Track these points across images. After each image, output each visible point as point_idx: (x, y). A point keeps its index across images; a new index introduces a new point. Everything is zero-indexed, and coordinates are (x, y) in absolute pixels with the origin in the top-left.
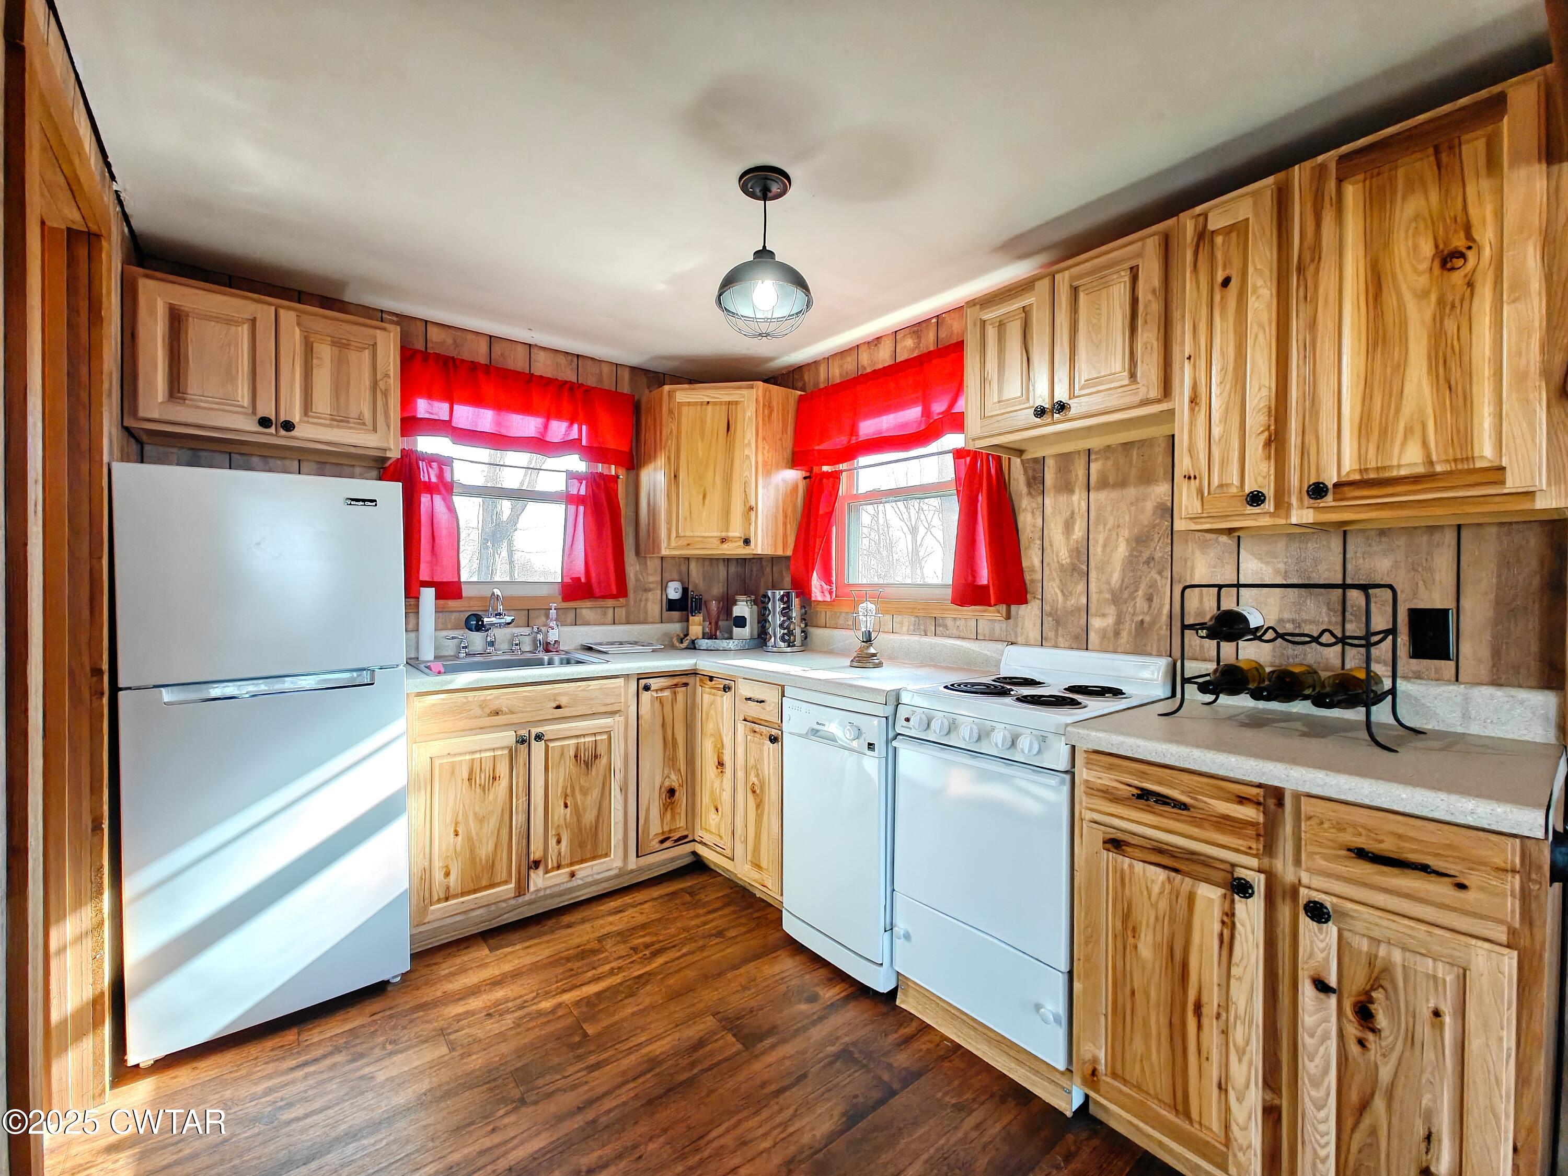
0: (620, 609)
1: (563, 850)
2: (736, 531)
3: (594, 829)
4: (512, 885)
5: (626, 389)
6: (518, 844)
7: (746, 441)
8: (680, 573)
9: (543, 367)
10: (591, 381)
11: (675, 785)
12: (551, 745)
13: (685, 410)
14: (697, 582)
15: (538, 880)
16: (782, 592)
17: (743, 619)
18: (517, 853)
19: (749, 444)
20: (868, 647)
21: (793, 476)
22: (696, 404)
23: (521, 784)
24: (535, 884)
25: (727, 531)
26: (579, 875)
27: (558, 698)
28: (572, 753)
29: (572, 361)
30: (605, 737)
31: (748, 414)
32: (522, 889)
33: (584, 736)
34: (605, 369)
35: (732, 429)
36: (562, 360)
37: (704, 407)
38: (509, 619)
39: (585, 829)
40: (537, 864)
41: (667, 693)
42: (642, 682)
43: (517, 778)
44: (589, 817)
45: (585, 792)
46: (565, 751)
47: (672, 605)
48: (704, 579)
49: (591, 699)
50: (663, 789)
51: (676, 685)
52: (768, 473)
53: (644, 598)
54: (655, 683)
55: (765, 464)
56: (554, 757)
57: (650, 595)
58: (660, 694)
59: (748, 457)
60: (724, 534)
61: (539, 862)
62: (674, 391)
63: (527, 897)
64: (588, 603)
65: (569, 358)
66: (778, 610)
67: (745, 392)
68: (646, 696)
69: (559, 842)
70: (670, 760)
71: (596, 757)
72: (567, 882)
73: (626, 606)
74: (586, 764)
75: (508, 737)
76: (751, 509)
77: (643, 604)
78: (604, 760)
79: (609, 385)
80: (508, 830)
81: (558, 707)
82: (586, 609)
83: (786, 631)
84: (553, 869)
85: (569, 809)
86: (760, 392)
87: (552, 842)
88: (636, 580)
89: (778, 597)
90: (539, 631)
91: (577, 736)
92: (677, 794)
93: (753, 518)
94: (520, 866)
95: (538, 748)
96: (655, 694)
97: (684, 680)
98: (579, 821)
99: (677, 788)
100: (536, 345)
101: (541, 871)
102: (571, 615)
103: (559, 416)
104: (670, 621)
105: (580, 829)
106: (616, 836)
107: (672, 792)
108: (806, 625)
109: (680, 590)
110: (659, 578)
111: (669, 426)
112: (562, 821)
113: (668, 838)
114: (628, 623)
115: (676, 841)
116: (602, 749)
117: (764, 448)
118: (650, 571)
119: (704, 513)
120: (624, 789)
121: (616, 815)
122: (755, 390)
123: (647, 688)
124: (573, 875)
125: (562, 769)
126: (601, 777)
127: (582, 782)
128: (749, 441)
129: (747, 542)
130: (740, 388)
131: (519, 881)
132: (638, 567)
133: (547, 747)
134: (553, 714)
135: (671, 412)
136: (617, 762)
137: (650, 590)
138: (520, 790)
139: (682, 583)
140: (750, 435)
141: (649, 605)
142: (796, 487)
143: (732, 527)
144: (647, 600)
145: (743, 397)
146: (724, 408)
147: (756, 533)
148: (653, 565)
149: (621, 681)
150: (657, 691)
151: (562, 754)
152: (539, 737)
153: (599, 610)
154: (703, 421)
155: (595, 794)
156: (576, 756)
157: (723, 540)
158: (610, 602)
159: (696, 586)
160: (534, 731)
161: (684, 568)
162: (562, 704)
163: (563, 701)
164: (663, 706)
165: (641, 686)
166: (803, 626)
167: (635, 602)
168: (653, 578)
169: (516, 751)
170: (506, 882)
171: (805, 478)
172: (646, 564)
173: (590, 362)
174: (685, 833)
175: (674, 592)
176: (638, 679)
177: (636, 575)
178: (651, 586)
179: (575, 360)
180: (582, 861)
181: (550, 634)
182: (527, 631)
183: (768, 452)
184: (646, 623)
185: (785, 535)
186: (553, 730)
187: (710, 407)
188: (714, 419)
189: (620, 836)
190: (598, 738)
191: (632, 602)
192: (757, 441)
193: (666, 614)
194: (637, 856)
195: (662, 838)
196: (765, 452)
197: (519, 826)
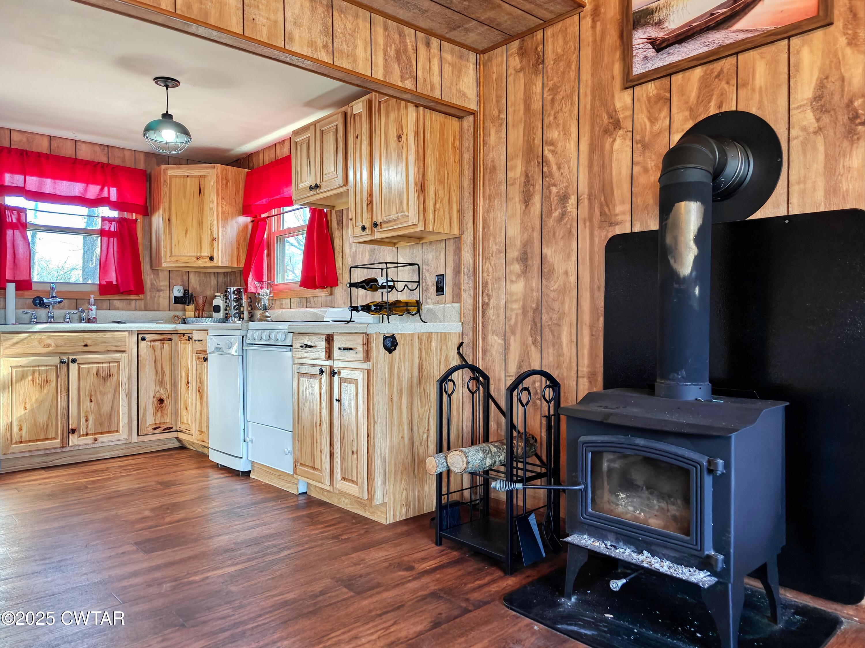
0: (140, 301)
1: (90, 425)
2: (206, 253)
3: (109, 416)
4: (59, 440)
5: (141, 166)
6: (62, 419)
7: (211, 200)
8: (183, 281)
9: (84, 154)
10: (116, 162)
11: (164, 397)
12: (82, 366)
13: (174, 180)
14: (195, 286)
15: (74, 440)
16: (235, 289)
17: (219, 307)
18: (61, 424)
19: (212, 202)
20: (265, 313)
21: (245, 220)
22: (181, 177)
23: (63, 386)
24: (72, 441)
25: (200, 252)
26: (100, 440)
27: (85, 341)
28: (95, 372)
29: (104, 149)
30: (116, 364)
31: (212, 183)
32: (64, 443)
33: (102, 363)
34: (127, 154)
35: (202, 192)
36: (97, 148)
37: (185, 179)
38: (59, 300)
39: (103, 415)
40: (73, 431)
41: (157, 344)
42: (140, 336)
43: (61, 382)
44: (106, 409)
45: (103, 394)
46: (91, 370)
47: (178, 300)
48: (200, 285)
49: (107, 343)
50: (155, 399)
51: (164, 339)
52: (226, 220)
53: (157, 295)
54: (148, 337)
55: (223, 213)
56: (83, 373)
57: (161, 293)
58: (153, 344)
59: (212, 209)
60: (198, 255)
61: (75, 430)
62: (167, 169)
63: (68, 449)
64: (117, 297)
65: (102, 147)
66: (233, 299)
67: (209, 170)
68: (143, 344)
69: (87, 420)
70: (161, 383)
71: (110, 375)
72: (93, 443)
73: (145, 299)
74: (104, 379)
75: (56, 360)
76: (215, 239)
77: (156, 299)
78: (115, 378)
79: (129, 164)
80: (55, 410)
81: (86, 345)
82: (116, 300)
83: (237, 311)
84: (83, 435)
85: (93, 403)
86: (219, 171)
87: (83, 420)
88: (151, 284)
89: (232, 291)
90: (83, 311)
91: (98, 363)
92: (165, 402)
93: (216, 245)
94: (63, 431)
95: (73, 367)
96: (149, 343)
97: (169, 337)
98: (99, 410)
99: (165, 399)
100: (79, 141)
101: (76, 435)
102: (106, 304)
103: (95, 183)
104: (175, 310)
105: (100, 415)
106: (123, 420)
107: (161, 401)
108: (252, 309)
109: (182, 291)
110: (168, 283)
111: (164, 190)
112: (89, 410)
113: (159, 427)
114: (146, 309)
115: (164, 430)
116: (114, 371)
117: (222, 204)
118: (161, 279)
119: (187, 242)
120: (128, 395)
121: (123, 409)
122: (215, 169)
123: (143, 339)
124: (96, 440)
125: (88, 380)
126: (113, 388)
127: (101, 388)
128: (212, 199)
129: (212, 258)
130: (207, 168)
131: (62, 439)
132: (152, 276)
133: (79, 368)
134: (82, 349)
135: (165, 181)
136: (124, 379)
137: (162, 290)
138: (63, 389)
139: (183, 286)
140: (213, 196)
141: (161, 300)
142: (246, 226)
143: (203, 250)
144: (159, 296)
145: (209, 173)
146: (197, 179)
147: (218, 253)
148: (164, 276)
149: (126, 334)
150: (151, 341)
151: (89, 372)
152: (74, 361)
153: (125, 302)
154: (185, 187)
155: (110, 396)
156: (97, 374)
157: (198, 258)
158: (133, 297)
159: (194, 289)
160: (71, 357)
161: (185, 278)
162: (88, 344)
163: (89, 342)
164: (155, 351)
165: (140, 338)
166: (249, 309)
167: (151, 297)
168: (163, 283)
169: (60, 368)
170: (55, 439)
171: (252, 221)
172: (158, 275)
173: (117, 150)
174: (171, 426)
175: (178, 292)
176: (138, 334)
177: (151, 280)
178: (162, 288)
179: (106, 148)
180: (102, 433)
181: (90, 313)
182: (76, 311)
183: (226, 206)
184: (158, 310)
185: (238, 255)
186: (83, 358)
187: (189, 179)
188: (191, 186)
189: (126, 420)
190: (112, 365)
191: (149, 298)
192: (217, 199)
193: (173, 306)
194: (138, 435)
195: (155, 426)
196: (224, 206)
197: (62, 409)
